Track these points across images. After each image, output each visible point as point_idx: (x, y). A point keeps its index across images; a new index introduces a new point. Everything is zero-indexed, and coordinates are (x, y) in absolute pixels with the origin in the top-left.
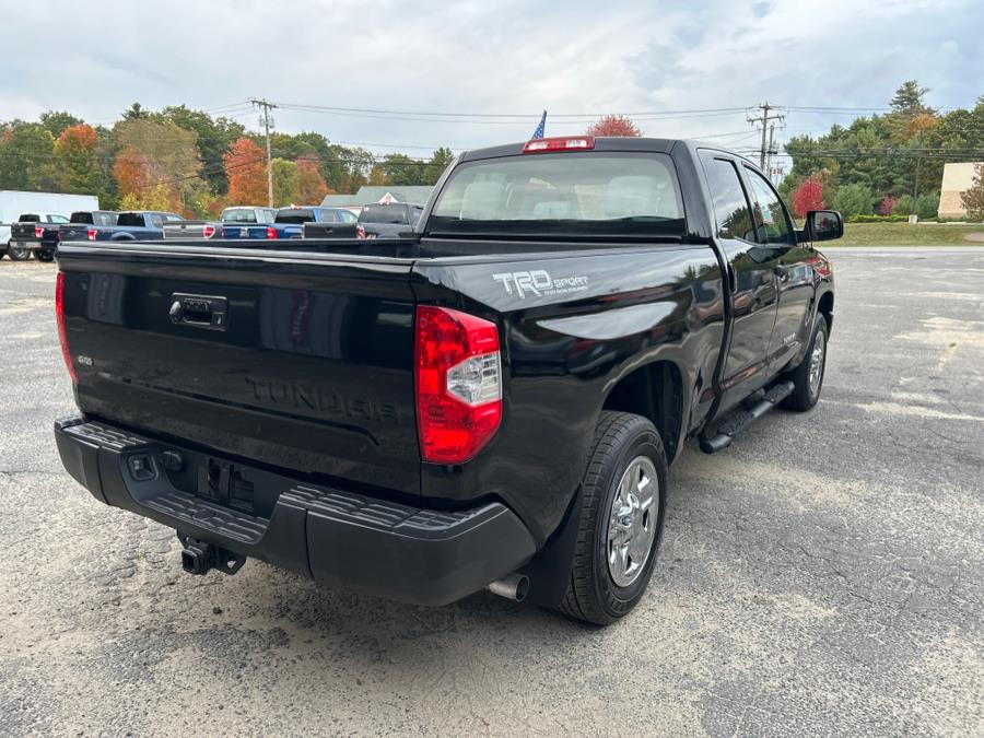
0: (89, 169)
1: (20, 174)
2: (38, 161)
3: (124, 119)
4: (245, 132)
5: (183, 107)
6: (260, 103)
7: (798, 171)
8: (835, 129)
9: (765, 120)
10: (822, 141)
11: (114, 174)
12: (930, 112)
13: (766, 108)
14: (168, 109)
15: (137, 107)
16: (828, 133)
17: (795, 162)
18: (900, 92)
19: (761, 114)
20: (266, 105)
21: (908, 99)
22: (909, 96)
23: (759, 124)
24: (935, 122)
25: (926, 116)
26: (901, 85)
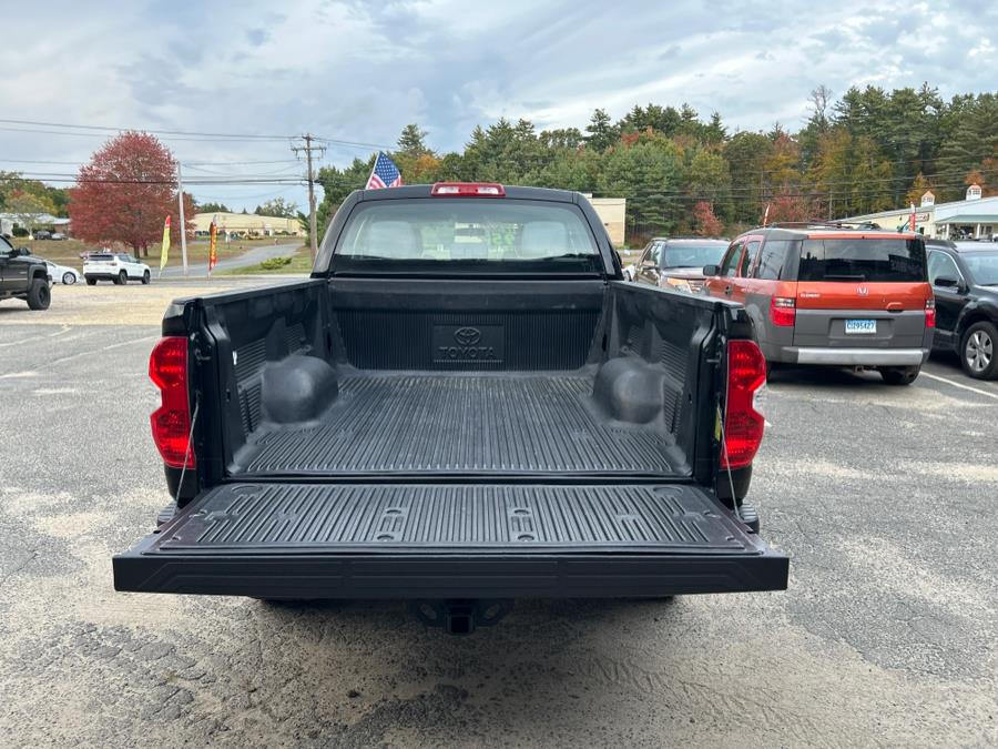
7: (331, 200)
8: (356, 162)
9: (308, 150)
10: (347, 172)
12: (430, 153)
13: (308, 139)
16: (351, 166)
17: (327, 191)
18: (405, 133)
19: (304, 144)
21: (412, 140)
22: (411, 138)
23: (303, 154)
24: (436, 163)
25: (428, 157)
26: (404, 127)
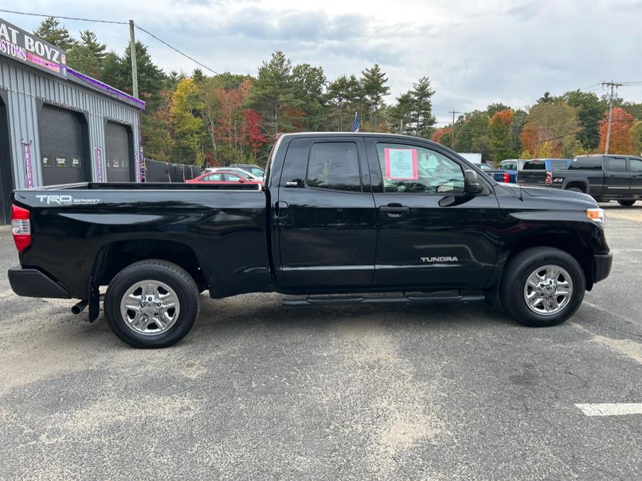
0: (505, 136)
1: (468, 142)
2: (481, 134)
3: (537, 103)
4: (623, 103)
5: (578, 91)
6: (608, 84)
11: (520, 138)
14: (567, 94)
15: (547, 94)
20: (613, 84)
